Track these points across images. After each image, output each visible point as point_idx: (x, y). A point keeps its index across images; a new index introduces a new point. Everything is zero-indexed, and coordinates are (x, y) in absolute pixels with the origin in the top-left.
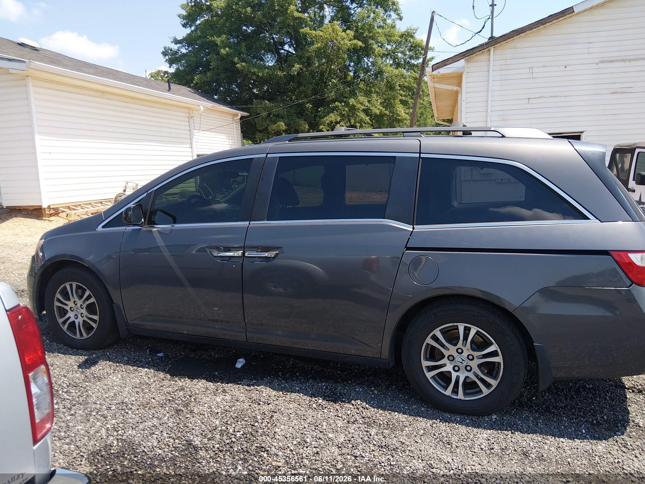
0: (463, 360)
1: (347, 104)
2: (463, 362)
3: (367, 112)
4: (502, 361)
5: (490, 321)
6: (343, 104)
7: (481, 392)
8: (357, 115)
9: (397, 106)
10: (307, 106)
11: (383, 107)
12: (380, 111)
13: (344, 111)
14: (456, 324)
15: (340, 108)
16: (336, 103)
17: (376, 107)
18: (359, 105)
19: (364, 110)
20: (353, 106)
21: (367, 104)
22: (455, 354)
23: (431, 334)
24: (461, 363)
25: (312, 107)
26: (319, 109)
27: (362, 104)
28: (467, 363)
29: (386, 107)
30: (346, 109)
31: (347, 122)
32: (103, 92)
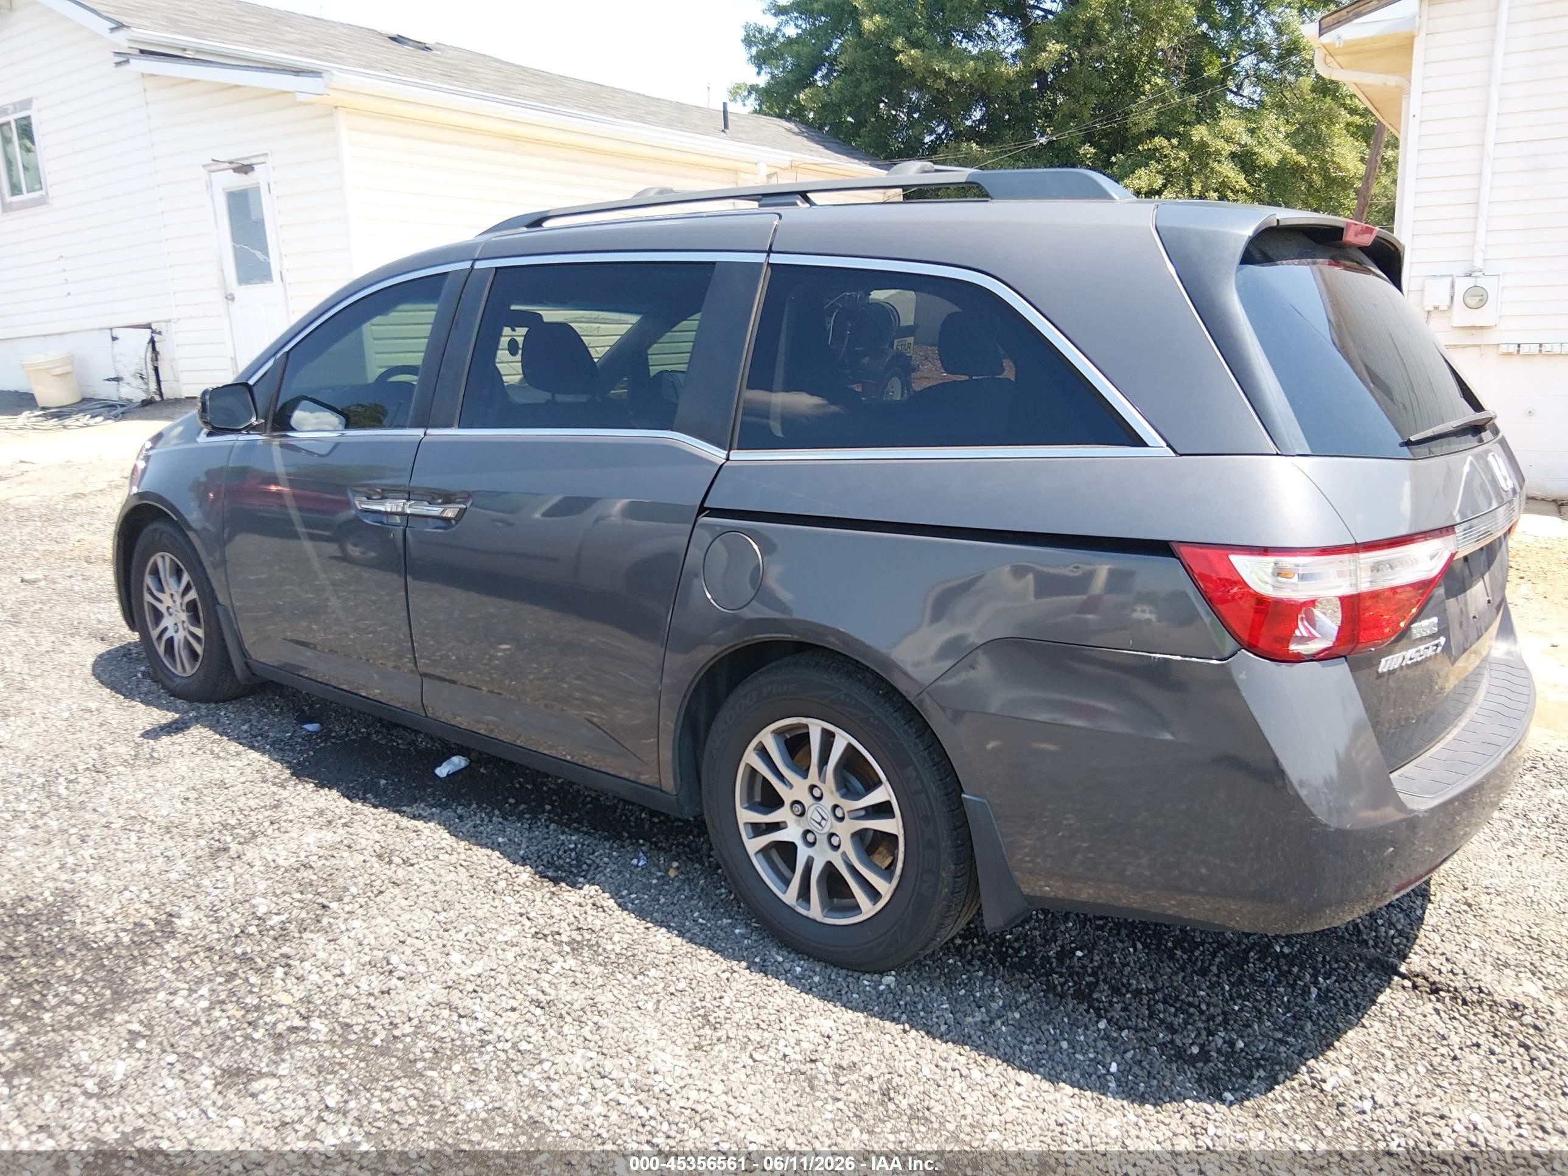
0: (823, 818)
1: (1185, 141)
2: (823, 822)
3: (1245, 160)
4: (902, 831)
5: (872, 720)
6: (1175, 141)
7: (856, 908)
8: (1212, 169)
9: (1336, 141)
10: (1081, 152)
11: (1295, 146)
12: (1281, 156)
13: (1175, 159)
14: (804, 720)
15: (1166, 151)
16: (1157, 140)
17: (1271, 146)
18: (1220, 144)
19: (1233, 156)
20: (1203, 144)
21: (1246, 139)
22: (807, 800)
23: (754, 743)
24: (820, 824)
25: (1095, 154)
26: (1113, 159)
27: (1228, 140)
28: (831, 827)
29: (1300, 148)
30: (1182, 154)
31: (1183, 189)
32: (516, 138)
